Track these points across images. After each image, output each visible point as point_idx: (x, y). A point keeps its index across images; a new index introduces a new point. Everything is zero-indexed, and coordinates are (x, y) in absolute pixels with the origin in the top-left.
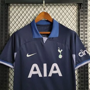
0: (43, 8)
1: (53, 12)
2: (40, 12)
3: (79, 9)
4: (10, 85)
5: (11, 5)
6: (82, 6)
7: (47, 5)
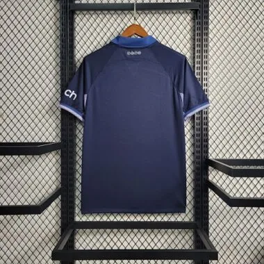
0: (133, 18)
1: (150, 24)
2: (128, 25)
3: (194, 19)
4: (78, 140)
5: (78, 12)
6: (199, 15)
7: (140, 12)
